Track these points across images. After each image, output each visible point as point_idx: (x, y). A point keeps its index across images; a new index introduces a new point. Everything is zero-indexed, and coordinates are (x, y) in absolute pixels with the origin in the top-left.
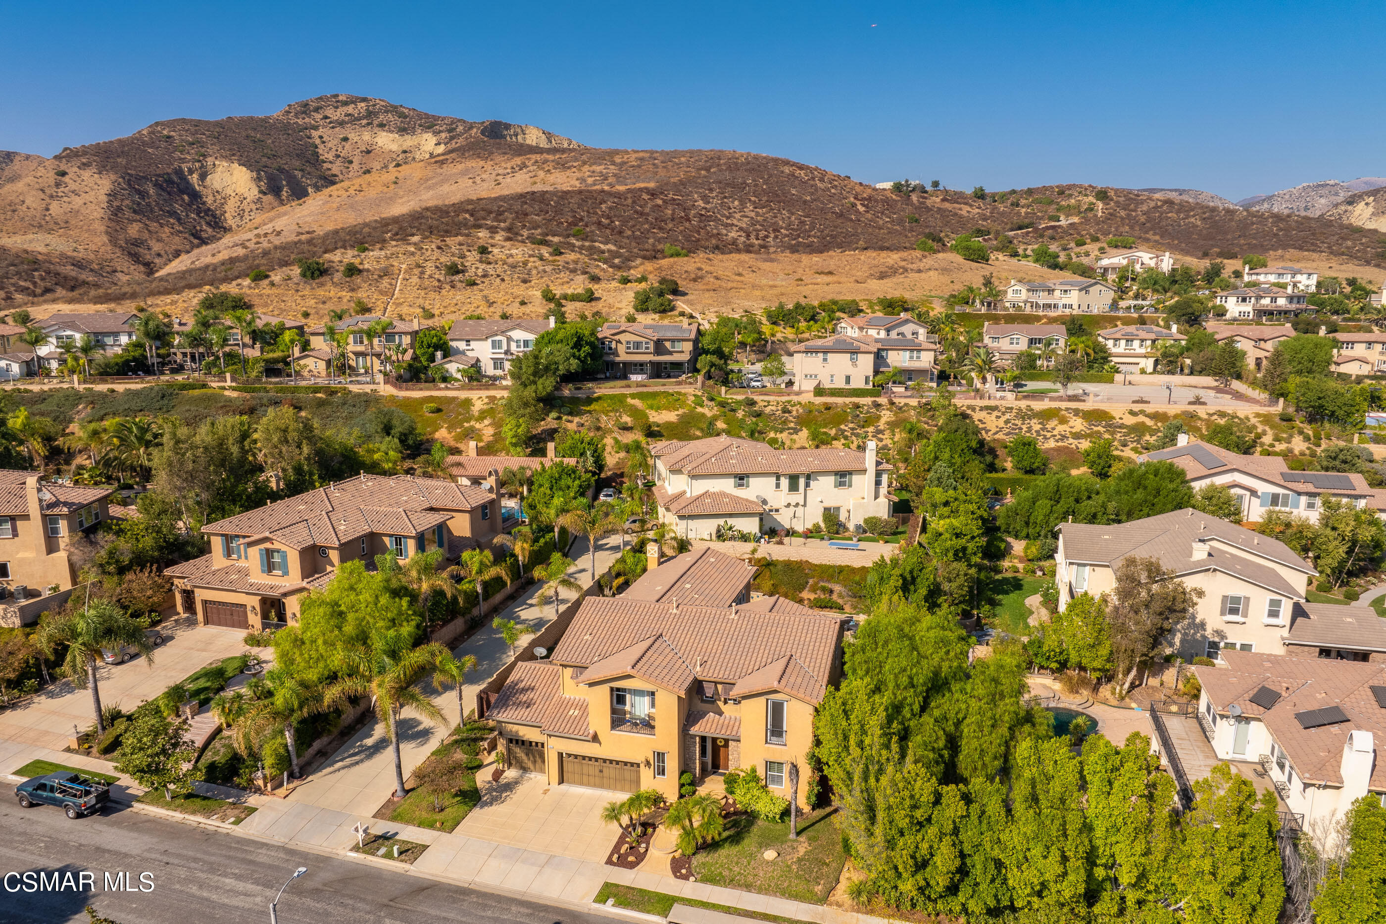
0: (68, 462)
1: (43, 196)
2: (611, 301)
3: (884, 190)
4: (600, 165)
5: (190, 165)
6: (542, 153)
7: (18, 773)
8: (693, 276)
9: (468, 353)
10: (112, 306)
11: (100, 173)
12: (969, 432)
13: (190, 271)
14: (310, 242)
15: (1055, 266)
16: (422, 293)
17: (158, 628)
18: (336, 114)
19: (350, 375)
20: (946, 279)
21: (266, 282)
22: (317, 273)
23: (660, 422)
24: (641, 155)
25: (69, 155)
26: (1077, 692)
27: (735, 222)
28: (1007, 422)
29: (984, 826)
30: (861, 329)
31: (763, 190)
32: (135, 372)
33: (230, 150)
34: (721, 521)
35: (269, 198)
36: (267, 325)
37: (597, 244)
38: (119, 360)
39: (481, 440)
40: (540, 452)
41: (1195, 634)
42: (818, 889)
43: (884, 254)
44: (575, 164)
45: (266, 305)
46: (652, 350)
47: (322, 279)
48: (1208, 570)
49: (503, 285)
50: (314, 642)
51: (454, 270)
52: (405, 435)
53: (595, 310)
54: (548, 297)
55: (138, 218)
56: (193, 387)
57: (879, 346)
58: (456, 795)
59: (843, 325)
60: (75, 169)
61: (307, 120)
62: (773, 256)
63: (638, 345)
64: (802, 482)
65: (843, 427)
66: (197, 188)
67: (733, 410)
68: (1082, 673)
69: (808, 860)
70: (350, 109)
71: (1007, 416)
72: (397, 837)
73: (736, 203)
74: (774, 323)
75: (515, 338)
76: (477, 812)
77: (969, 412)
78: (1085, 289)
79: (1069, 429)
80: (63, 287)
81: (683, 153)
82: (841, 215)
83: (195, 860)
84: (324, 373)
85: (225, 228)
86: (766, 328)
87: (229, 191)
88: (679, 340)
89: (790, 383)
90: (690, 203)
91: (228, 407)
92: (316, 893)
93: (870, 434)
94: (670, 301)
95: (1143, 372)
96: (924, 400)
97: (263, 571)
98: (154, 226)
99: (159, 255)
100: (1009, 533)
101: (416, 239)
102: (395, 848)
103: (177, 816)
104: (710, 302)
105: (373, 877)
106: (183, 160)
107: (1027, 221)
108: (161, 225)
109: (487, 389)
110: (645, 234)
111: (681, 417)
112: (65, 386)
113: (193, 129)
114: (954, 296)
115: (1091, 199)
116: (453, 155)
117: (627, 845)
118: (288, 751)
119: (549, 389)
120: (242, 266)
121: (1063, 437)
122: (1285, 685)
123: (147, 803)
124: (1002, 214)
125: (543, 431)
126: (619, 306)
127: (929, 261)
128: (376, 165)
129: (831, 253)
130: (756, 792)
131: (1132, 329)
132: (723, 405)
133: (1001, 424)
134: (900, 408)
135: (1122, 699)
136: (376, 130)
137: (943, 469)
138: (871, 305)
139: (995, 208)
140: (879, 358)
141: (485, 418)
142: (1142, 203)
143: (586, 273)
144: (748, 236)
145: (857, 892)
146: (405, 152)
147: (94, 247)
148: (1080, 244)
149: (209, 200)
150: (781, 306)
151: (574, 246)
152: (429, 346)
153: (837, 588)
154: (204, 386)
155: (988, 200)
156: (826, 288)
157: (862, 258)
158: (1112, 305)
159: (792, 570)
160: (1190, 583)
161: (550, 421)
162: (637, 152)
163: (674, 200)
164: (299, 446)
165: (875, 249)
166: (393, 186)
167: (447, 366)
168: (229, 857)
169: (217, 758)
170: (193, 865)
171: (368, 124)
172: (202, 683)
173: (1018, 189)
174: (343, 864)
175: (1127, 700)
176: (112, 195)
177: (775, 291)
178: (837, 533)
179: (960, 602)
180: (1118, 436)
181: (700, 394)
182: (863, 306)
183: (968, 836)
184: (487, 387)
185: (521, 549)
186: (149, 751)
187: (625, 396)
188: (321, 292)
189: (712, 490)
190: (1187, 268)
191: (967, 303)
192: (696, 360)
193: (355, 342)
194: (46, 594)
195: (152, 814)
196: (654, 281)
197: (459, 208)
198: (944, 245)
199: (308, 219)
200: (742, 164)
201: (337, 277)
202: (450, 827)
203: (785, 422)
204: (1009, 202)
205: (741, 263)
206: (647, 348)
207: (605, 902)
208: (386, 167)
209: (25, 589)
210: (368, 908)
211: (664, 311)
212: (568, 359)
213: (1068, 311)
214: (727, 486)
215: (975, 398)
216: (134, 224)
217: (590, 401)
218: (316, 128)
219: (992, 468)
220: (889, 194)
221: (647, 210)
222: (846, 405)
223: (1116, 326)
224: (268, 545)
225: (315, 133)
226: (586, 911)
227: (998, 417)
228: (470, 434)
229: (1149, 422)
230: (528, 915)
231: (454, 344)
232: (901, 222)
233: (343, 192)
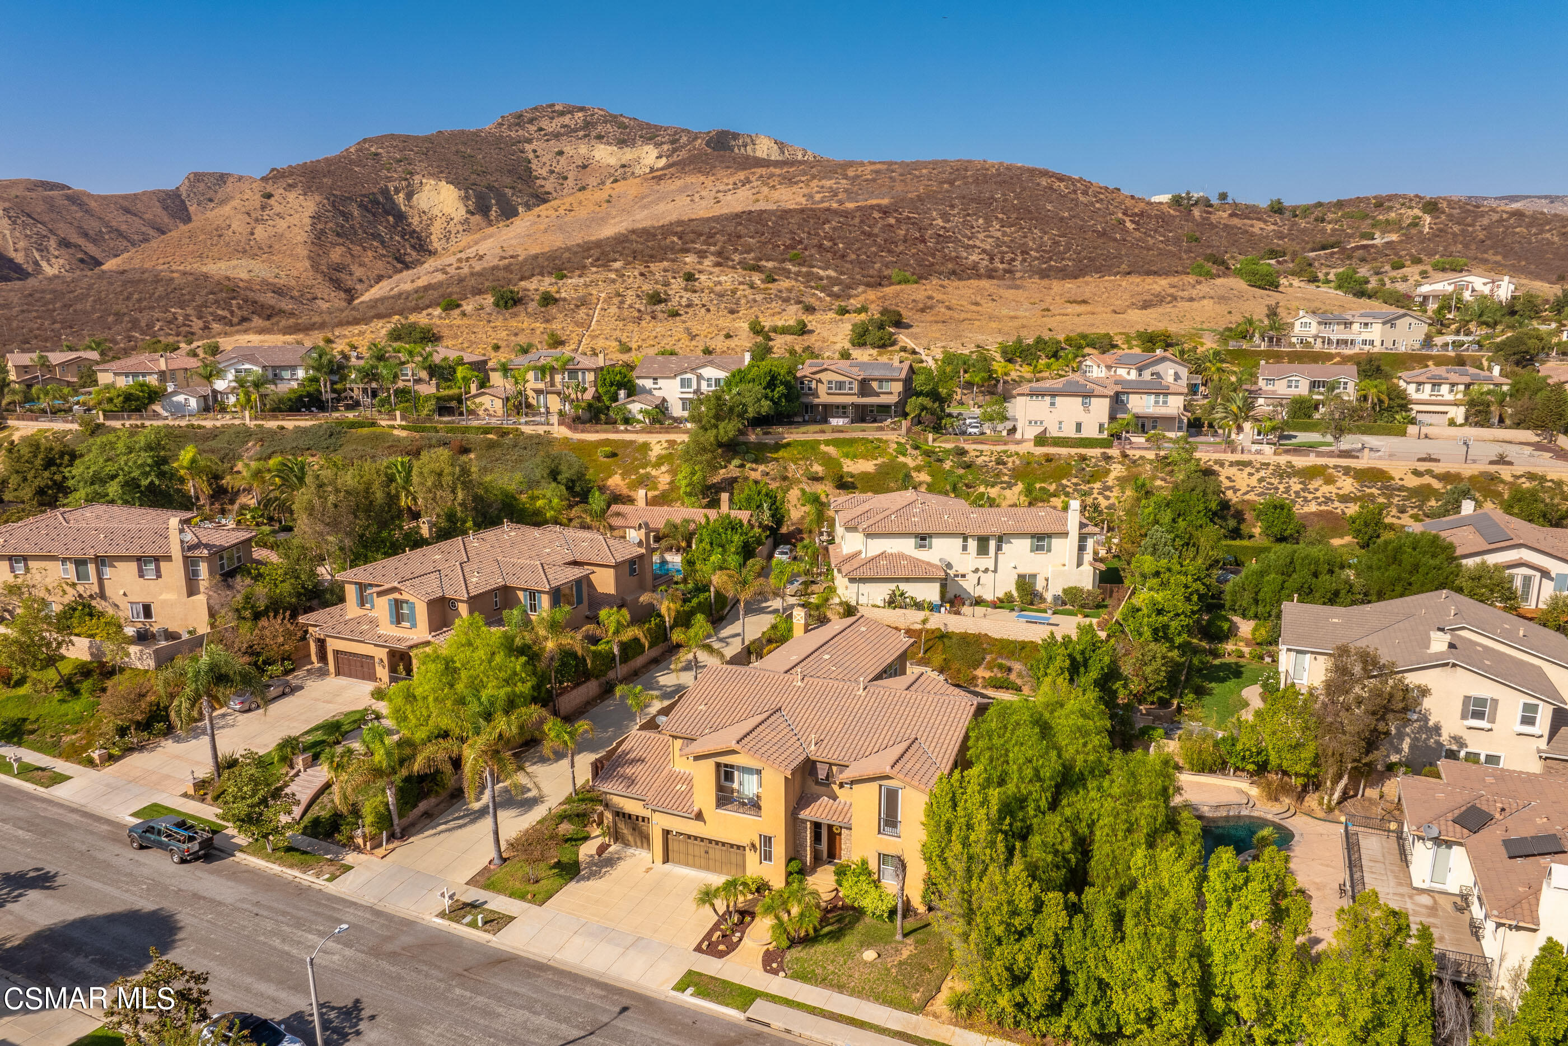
0: (232, 502)
1: (248, 220)
2: (825, 334)
3: (1161, 203)
4: (831, 179)
5: (396, 184)
6: (768, 166)
7: (134, 815)
8: (921, 305)
9: (655, 392)
10: (300, 336)
11: (305, 194)
12: (1208, 491)
13: (382, 300)
14: (507, 268)
15: (1361, 294)
16: (621, 324)
17: (289, 678)
18: (551, 126)
19: (526, 415)
20: (1223, 309)
21: (457, 311)
22: (511, 302)
23: (855, 472)
24: (878, 167)
25: (276, 176)
26: (1277, 800)
27: (978, 243)
28: (1261, 480)
29: (1088, 941)
30: (1109, 367)
31: (1013, 206)
32: (308, 408)
33: (438, 166)
34: (893, 586)
35: (477, 218)
36: (445, 359)
37: (815, 270)
38: (292, 396)
39: (656, 488)
40: (714, 504)
41: (1428, 739)
42: (916, 996)
43: (1149, 279)
44: (803, 179)
45: (456, 337)
46: (856, 390)
47: (515, 309)
48: (1447, 664)
49: (709, 316)
50: (425, 698)
51: (656, 299)
52: (573, 481)
53: (806, 344)
54: (756, 329)
55: (341, 241)
56: (361, 425)
57: (1119, 388)
58: (554, 867)
59: (1088, 363)
60: (282, 191)
61: (520, 132)
62: (1018, 282)
63: (840, 385)
64: (992, 544)
65: (1064, 482)
66: (403, 208)
67: (940, 460)
68: (1286, 778)
69: (910, 964)
70: (566, 119)
71: (1262, 473)
72: (486, 906)
73: (981, 221)
74: (1010, 361)
75: (706, 376)
76: (572, 885)
77: (1216, 468)
78: (1390, 322)
79: (1335, 491)
80: (260, 316)
81: (925, 164)
82: (1103, 234)
83: (284, 913)
84: (500, 412)
85: (430, 252)
86: (999, 365)
87: (435, 211)
88: (888, 380)
89: (1013, 430)
90: (927, 222)
91: (395, 447)
92: (393, 957)
93: (1095, 491)
94: (892, 334)
95: (1452, 423)
96: (1162, 453)
97: (392, 623)
98: (357, 249)
99: (361, 281)
100: (1235, 611)
101: (617, 265)
102: (480, 917)
103: (276, 868)
104: (938, 335)
105: (453, 944)
106: (389, 179)
107: (1333, 239)
108: (365, 249)
109: (668, 432)
110: (871, 259)
111: (879, 467)
112: (237, 422)
113: (401, 145)
114: (1230, 330)
115: (1417, 212)
116: (672, 170)
117: (719, 933)
118: (388, 810)
119: (731, 434)
120: (434, 294)
121: (1328, 500)
122: (1499, 805)
123: (249, 854)
124: (1304, 231)
125: (724, 480)
126: (835, 339)
127: (1204, 288)
128: (593, 181)
129: (1088, 278)
130: (865, 887)
131: (1442, 371)
132: (928, 454)
133: (1253, 481)
134: (1134, 462)
135: (1330, 810)
136: (593, 142)
137: (1159, 534)
138: (1128, 339)
139: (1295, 224)
140: (1117, 402)
141: (663, 464)
142: (1483, 216)
143: (800, 302)
144: (992, 259)
145: (956, 1005)
146: (623, 166)
147: (295, 273)
148: (1398, 266)
149: (415, 221)
150: (1019, 341)
151: (789, 272)
152: (612, 384)
153: (1017, 666)
154: (373, 424)
155: (1287, 214)
156: (1076, 319)
157: (1124, 284)
158: (1425, 341)
159: (968, 644)
160: (1412, 679)
161: (732, 470)
162: (874, 163)
163: (909, 218)
164: (454, 491)
165: (1139, 273)
166: (605, 205)
167: (630, 406)
168: (316, 914)
169: (323, 813)
170: (281, 918)
171: (585, 136)
172: (318, 736)
173: (1325, 200)
174: (427, 929)
175: (1337, 812)
176: (316, 218)
177: (1016, 323)
178: (1032, 604)
179: (1158, 689)
180: (1396, 500)
181: (903, 441)
182: (1118, 340)
183: (1071, 951)
184: (668, 430)
185: (667, 608)
186: (249, 801)
187: (818, 442)
188: (513, 323)
189: (889, 551)
190: (1532, 296)
191: (1244, 337)
192: (906, 403)
193: (536, 379)
194: (185, 636)
195: (252, 865)
196: (875, 312)
197: (667, 230)
198: (1228, 268)
199: (514, 242)
200: (993, 176)
201: (532, 306)
202: (541, 899)
203: (998, 475)
204: (1313, 217)
205: (980, 290)
206: (851, 389)
207: (684, 991)
208: (603, 183)
209: (166, 631)
210: (441, 975)
211: (884, 346)
212: (759, 400)
213: (1367, 348)
214: (907, 546)
215: (1225, 452)
216: (337, 248)
217: (778, 447)
218: (529, 141)
219: (1236, 533)
220: (1166, 209)
221: (876, 231)
222: (1071, 456)
223: (1427, 366)
224: (396, 596)
225: (528, 147)
226: (662, 998)
227: (1251, 474)
228: (645, 481)
229: (1436, 484)
230: (602, 997)
231: (640, 382)
232: (1177, 241)
233: (551, 212)
